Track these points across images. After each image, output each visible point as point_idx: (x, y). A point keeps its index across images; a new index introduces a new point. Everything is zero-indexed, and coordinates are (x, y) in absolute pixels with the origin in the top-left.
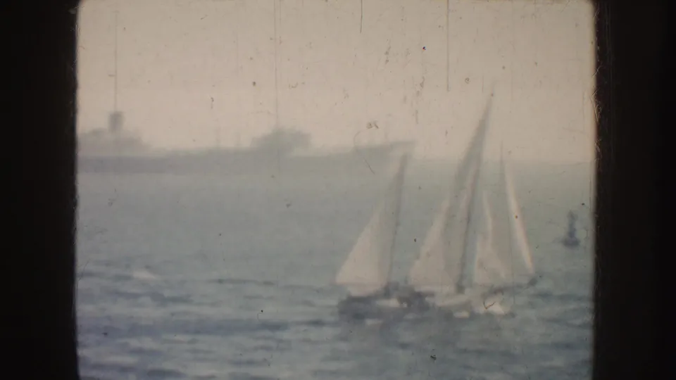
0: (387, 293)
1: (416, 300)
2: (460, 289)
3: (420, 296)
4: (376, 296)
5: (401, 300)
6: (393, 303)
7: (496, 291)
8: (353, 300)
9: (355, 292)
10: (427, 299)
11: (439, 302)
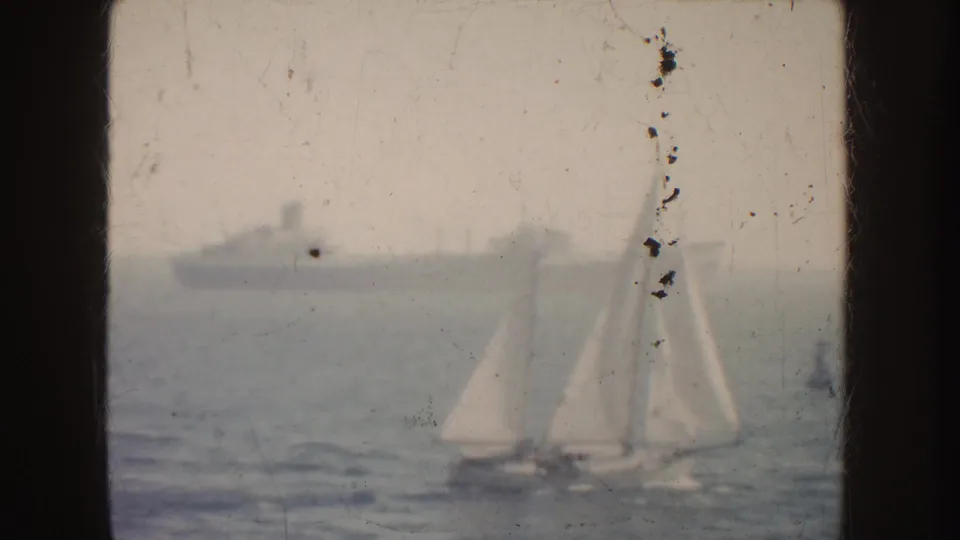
0: (519, 454)
1: (561, 466)
2: (628, 448)
3: (568, 459)
4: (503, 459)
5: (540, 464)
6: (528, 468)
7: (680, 454)
8: (471, 463)
9: (471, 453)
10: (578, 464)
11: (596, 468)
